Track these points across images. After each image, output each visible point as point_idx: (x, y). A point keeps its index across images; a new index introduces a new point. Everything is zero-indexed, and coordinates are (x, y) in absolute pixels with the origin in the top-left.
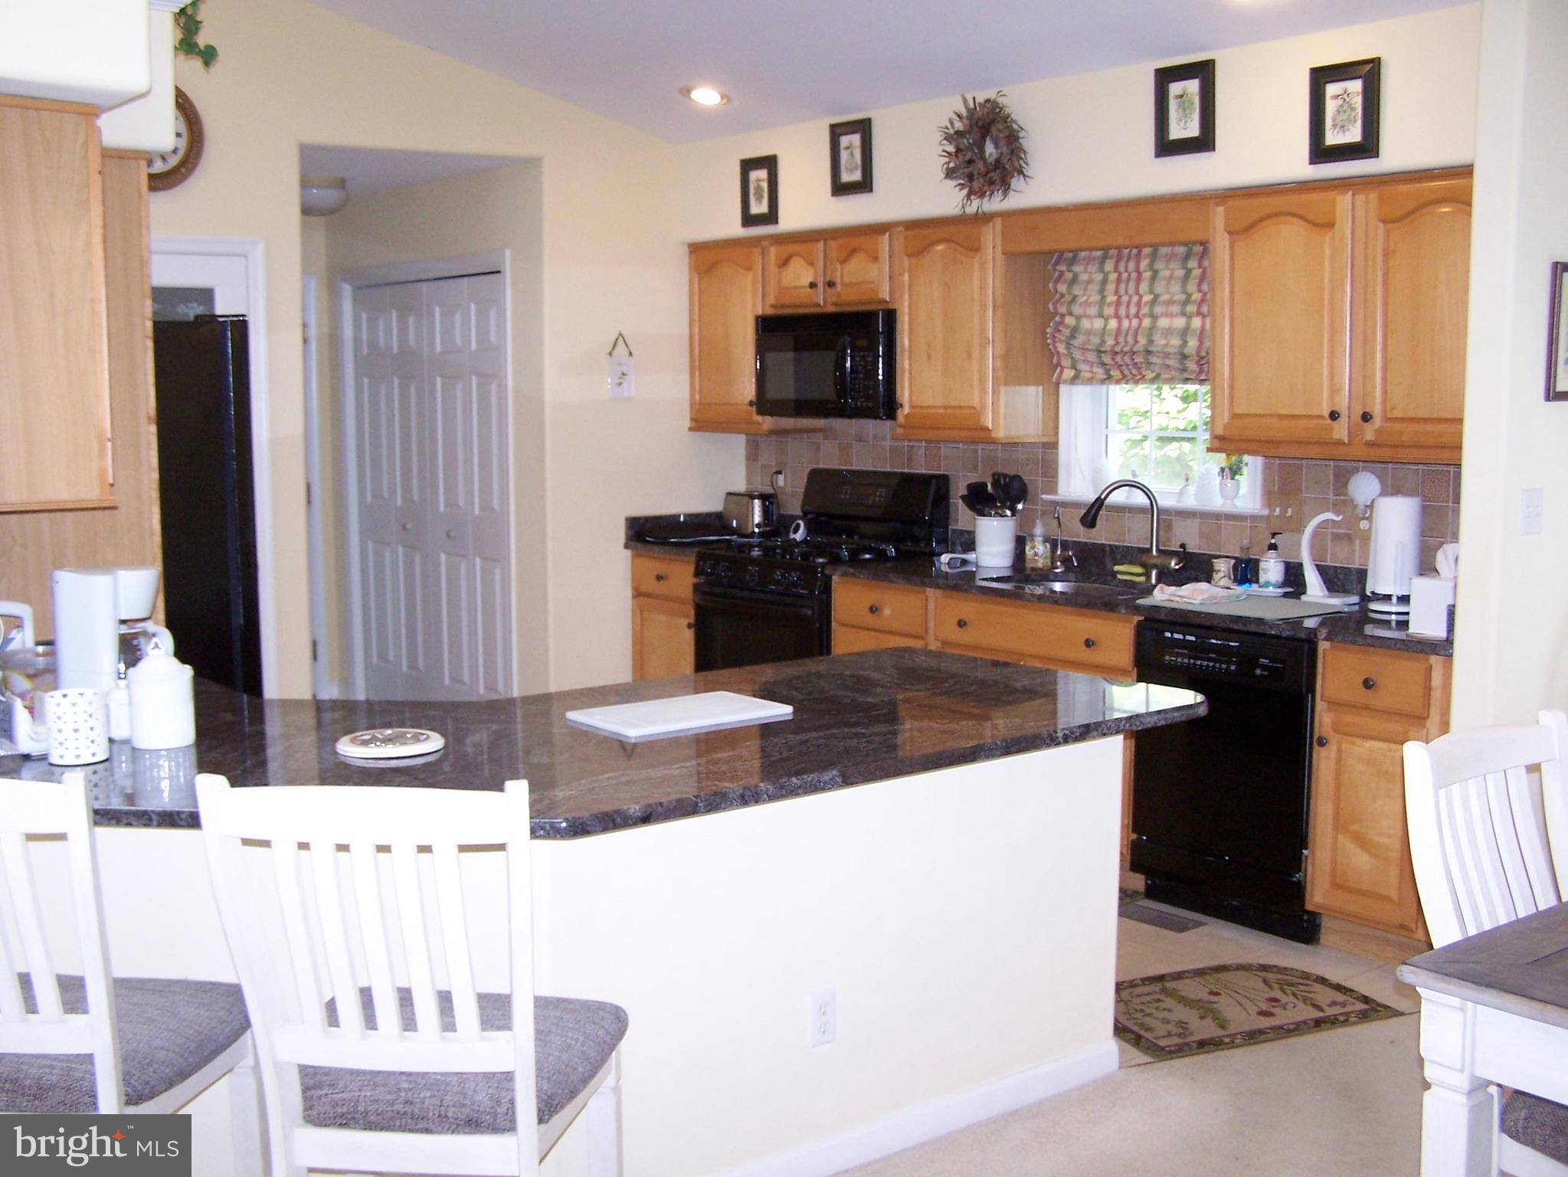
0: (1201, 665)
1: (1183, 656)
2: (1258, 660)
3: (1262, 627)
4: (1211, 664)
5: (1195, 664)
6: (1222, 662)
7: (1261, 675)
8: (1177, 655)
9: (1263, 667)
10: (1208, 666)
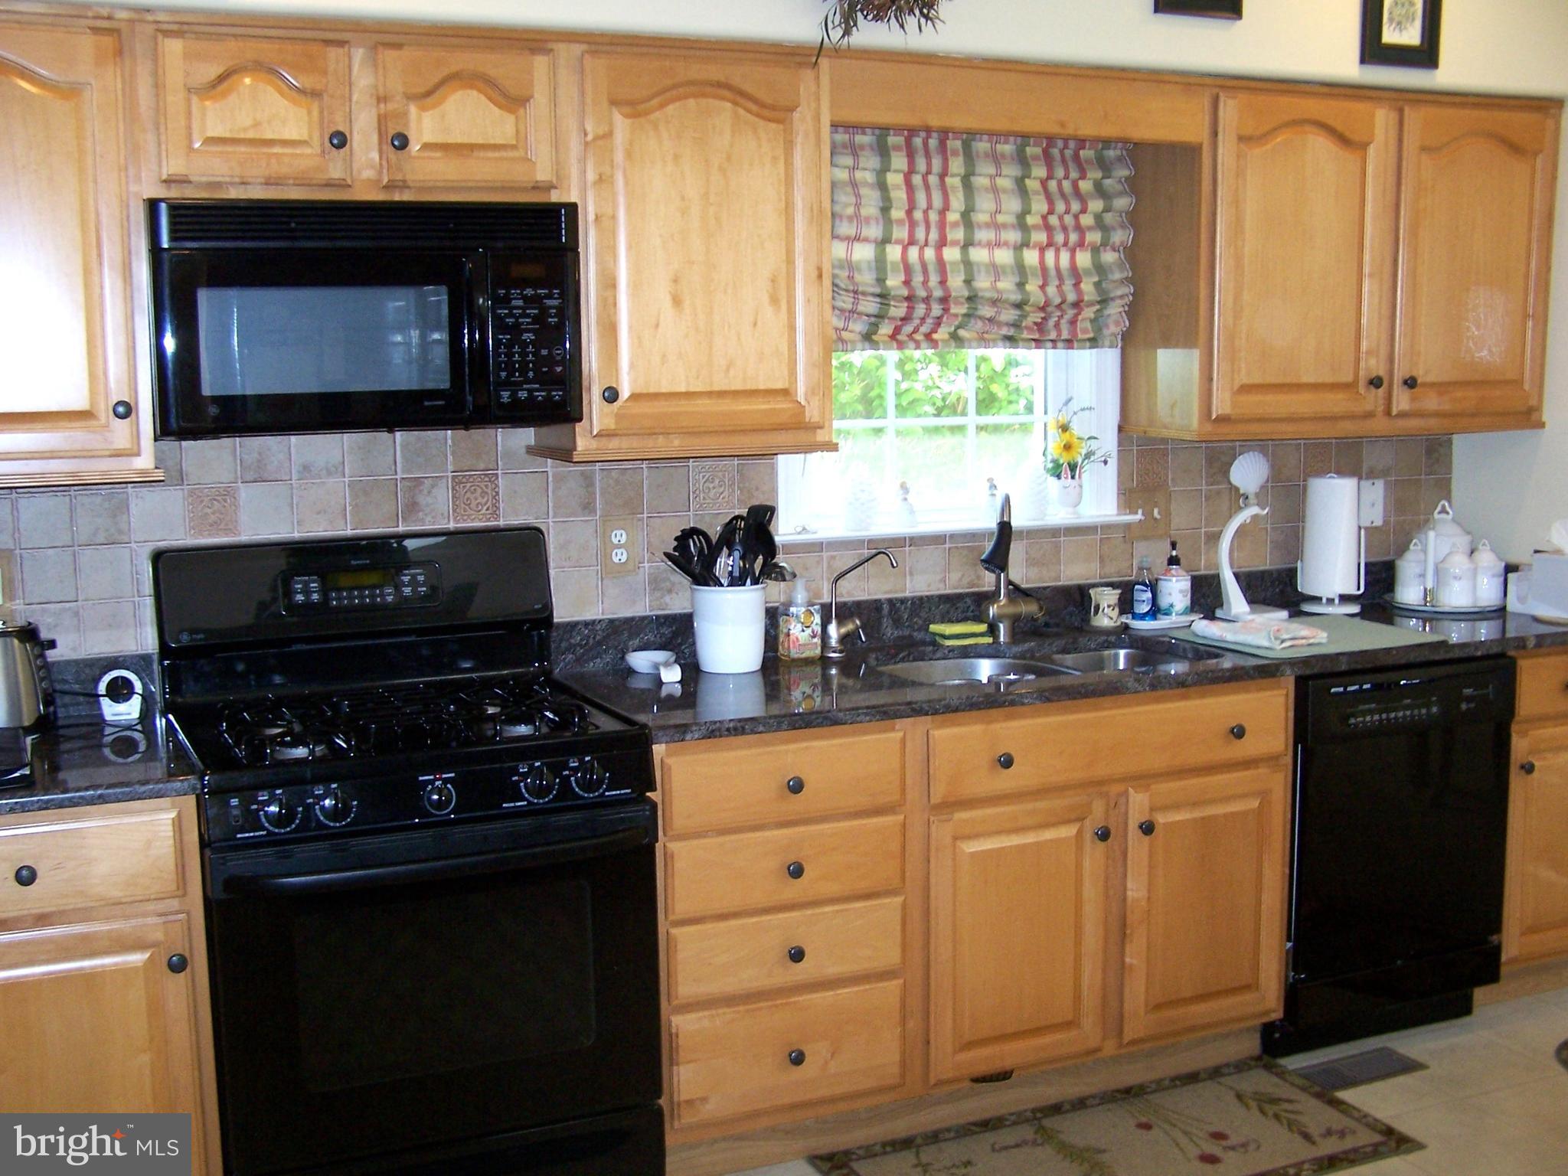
0: (1396, 718)
1: (1371, 712)
2: (1461, 693)
3: (1467, 650)
4: (1408, 713)
5: (1388, 719)
6: (1419, 707)
7: (1468, 709)
8: (1364, 713)
9: (1469, 699)
10: (1404, 717)
